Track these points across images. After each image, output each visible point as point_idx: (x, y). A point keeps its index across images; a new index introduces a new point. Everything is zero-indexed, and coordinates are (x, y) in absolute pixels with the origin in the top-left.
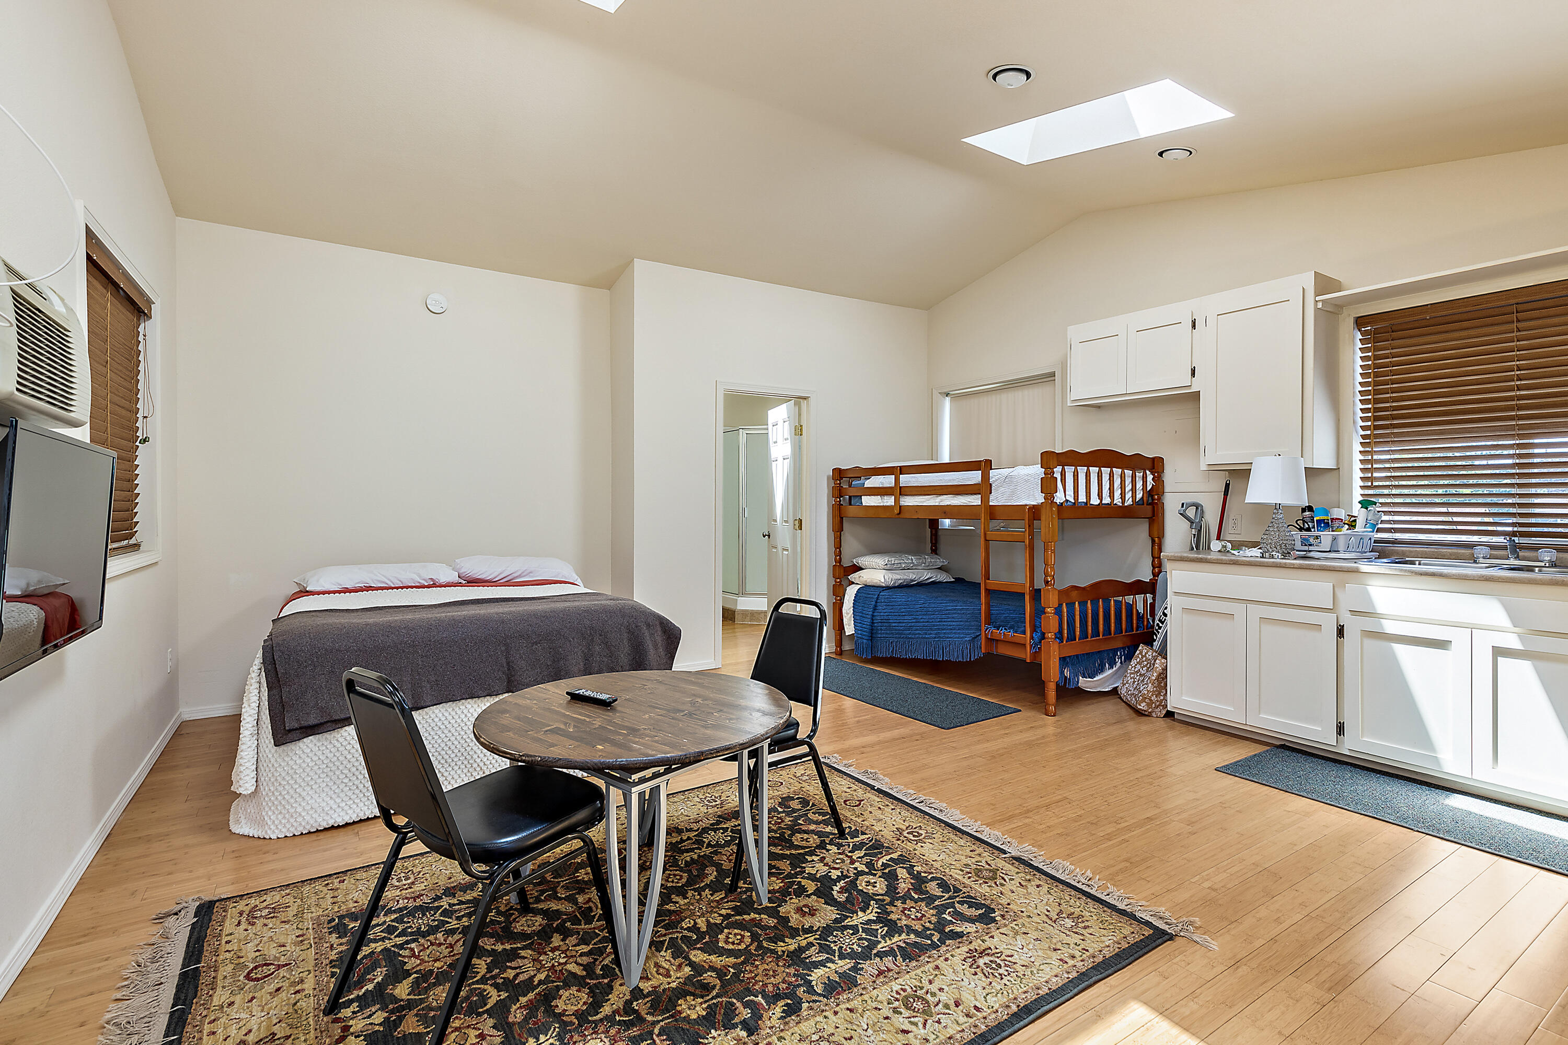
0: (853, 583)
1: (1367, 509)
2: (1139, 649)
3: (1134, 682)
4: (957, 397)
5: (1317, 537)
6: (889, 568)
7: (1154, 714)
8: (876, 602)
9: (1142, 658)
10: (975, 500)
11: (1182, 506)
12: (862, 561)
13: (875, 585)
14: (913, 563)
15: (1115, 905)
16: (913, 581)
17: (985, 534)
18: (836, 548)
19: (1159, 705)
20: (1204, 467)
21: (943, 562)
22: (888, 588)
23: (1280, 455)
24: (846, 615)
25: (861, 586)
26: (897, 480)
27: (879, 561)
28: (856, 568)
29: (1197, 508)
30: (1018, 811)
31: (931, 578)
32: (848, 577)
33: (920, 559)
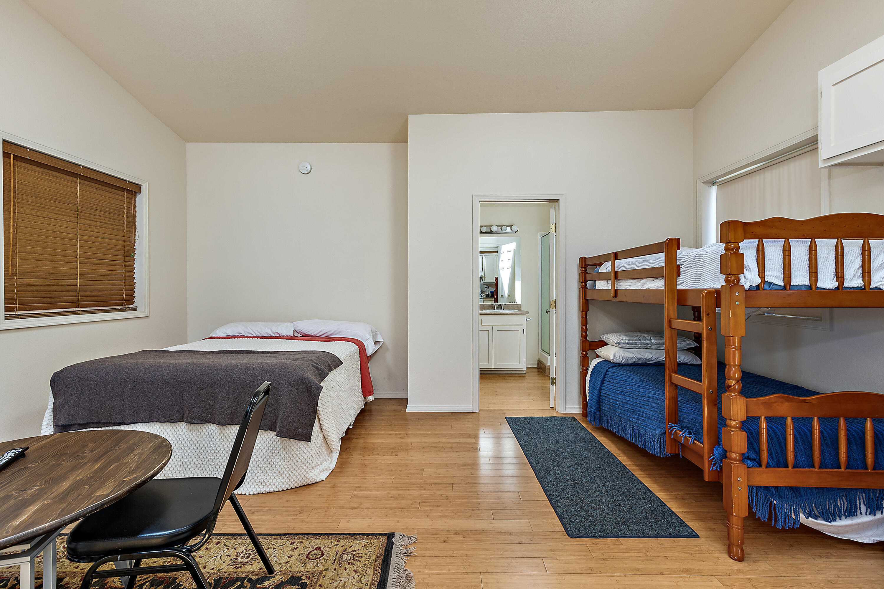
0: (597, 356)
4: (723, 184)
8: (605, 377)
10: (659, 284)
12: (608, 338)
13: (612, 361)
14: (652, 343)
16: (649, 360)
17: (670, 321)
18: (583, 325)
21: (691, 344)
22: (618, 365)
24: (587, 383)
25: (602, 360)
26: (613, 265)
28: (603, 344)
32: (595, 351)
33: (661, 340)
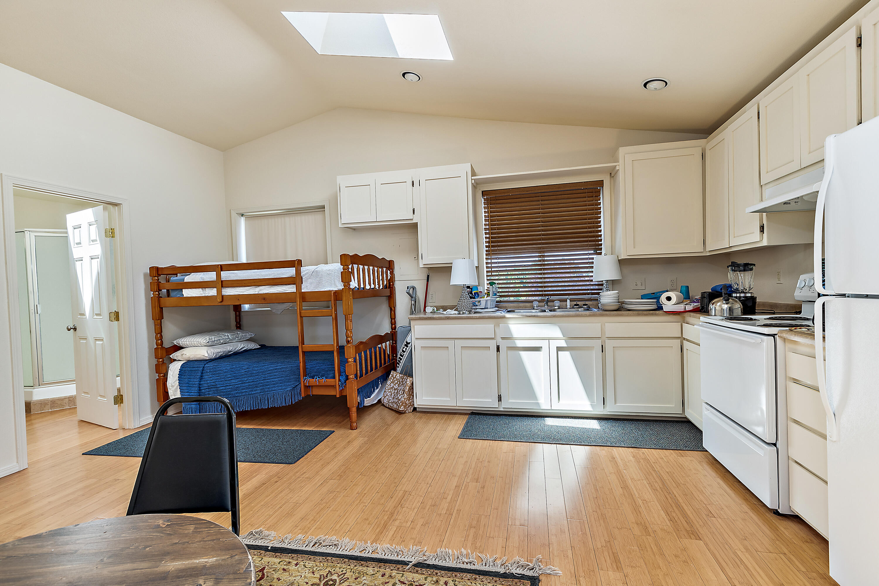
0: (175, 360)
1: (492, 286)
2: (391, 374)
3: (391, 394)
4: (250, 218)
5: (479, 301)
6: (211, 345)
7: (407, 412)
8: (202, 373)
9: (394, 379)
10: (291, 289)
11: (408, 288)
12: (182, 342)
13: (198, 359)
14: (229, 338)
15: (497, 572)
16: (230, 352)
17: (300, 312)
18: (157, 334)
19: (410, 406)
20: (421, 266)
21: (251, 335)
22: (211, 360)
23: (464, 259)
24: (171, 387)
25: (184, 362)
26: (219, 276)
27: (202, 340)
28: (178, 348)
29: (413, 289)
30: (386, 518)
31: (244, 347)
32: (170, 356)
33: (234, 334)
